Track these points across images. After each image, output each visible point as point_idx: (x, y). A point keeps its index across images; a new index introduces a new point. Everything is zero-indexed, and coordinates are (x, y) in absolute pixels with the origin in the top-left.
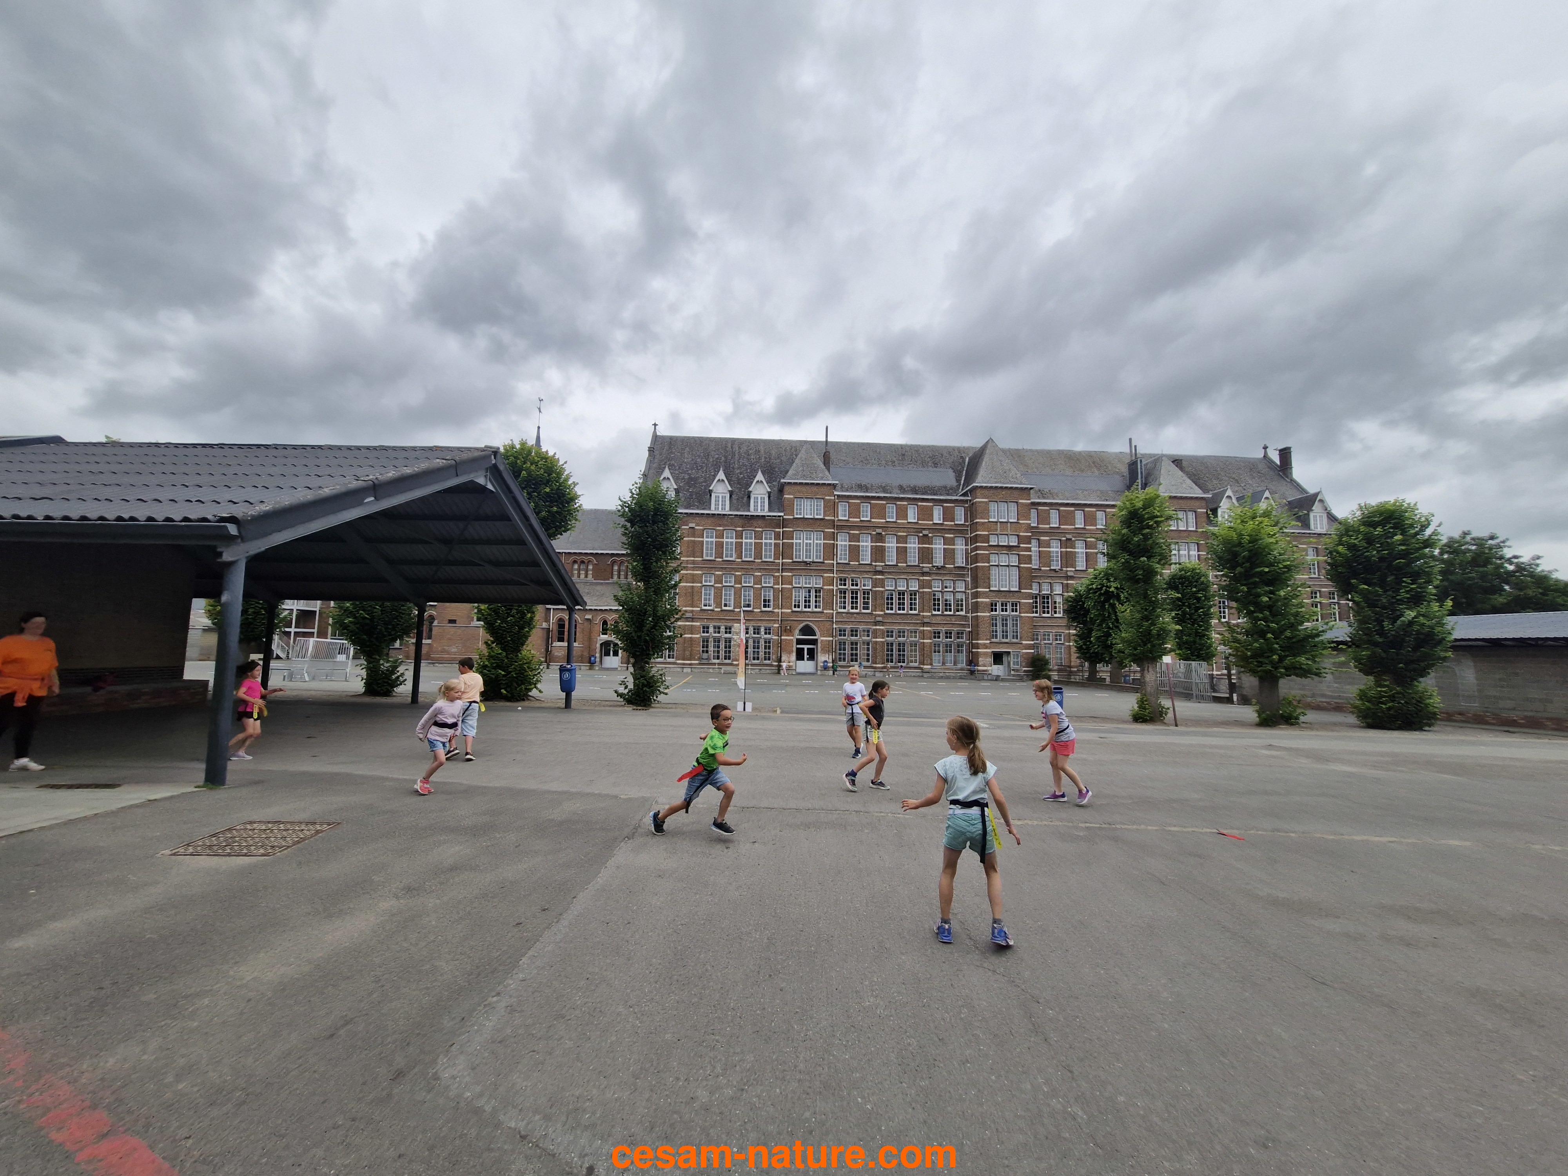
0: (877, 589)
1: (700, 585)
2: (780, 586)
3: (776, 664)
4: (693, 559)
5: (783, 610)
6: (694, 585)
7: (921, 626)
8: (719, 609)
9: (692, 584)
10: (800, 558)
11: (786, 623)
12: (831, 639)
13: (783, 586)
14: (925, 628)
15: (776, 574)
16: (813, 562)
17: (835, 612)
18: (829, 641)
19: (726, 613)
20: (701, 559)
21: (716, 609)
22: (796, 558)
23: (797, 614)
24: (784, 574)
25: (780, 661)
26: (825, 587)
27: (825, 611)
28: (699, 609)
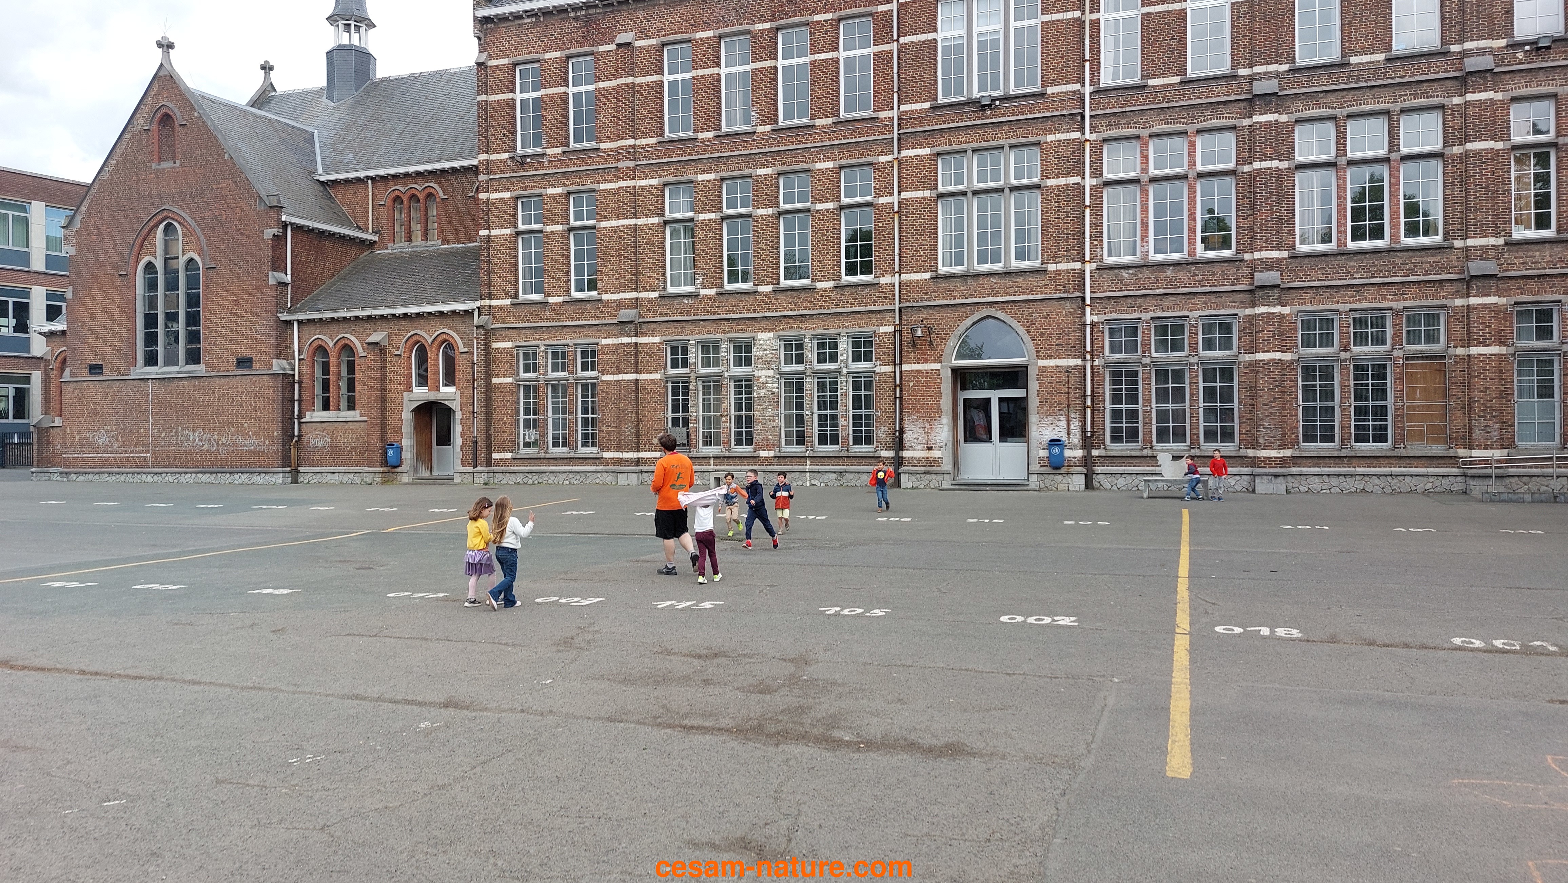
0: (1257, 165)
1: (655, 220)
2: (895, 199)
3: (891, 454)
4: (631, 142)
5: (905, 277)
6: (641, 221)
7: (1456, 294)
8: (713, 291)
9: (632, 221)
10: (959, 92)
11: (915, 317)
12: (1078, 362)
13: (904, 195)
14: (1474, 301)
15: (883, 159)
16: (1005, 99)
17: (1088, 267)
18: (1068, 370)
19: (732, 300)
20: (654, 140)
21: (703, 292)
22: (946, 94)
23: (951, 284)
24: (905, 153)
25: (899, 444)
26: (1051, 182)
27: (1052, 267)
28: (656, 294)
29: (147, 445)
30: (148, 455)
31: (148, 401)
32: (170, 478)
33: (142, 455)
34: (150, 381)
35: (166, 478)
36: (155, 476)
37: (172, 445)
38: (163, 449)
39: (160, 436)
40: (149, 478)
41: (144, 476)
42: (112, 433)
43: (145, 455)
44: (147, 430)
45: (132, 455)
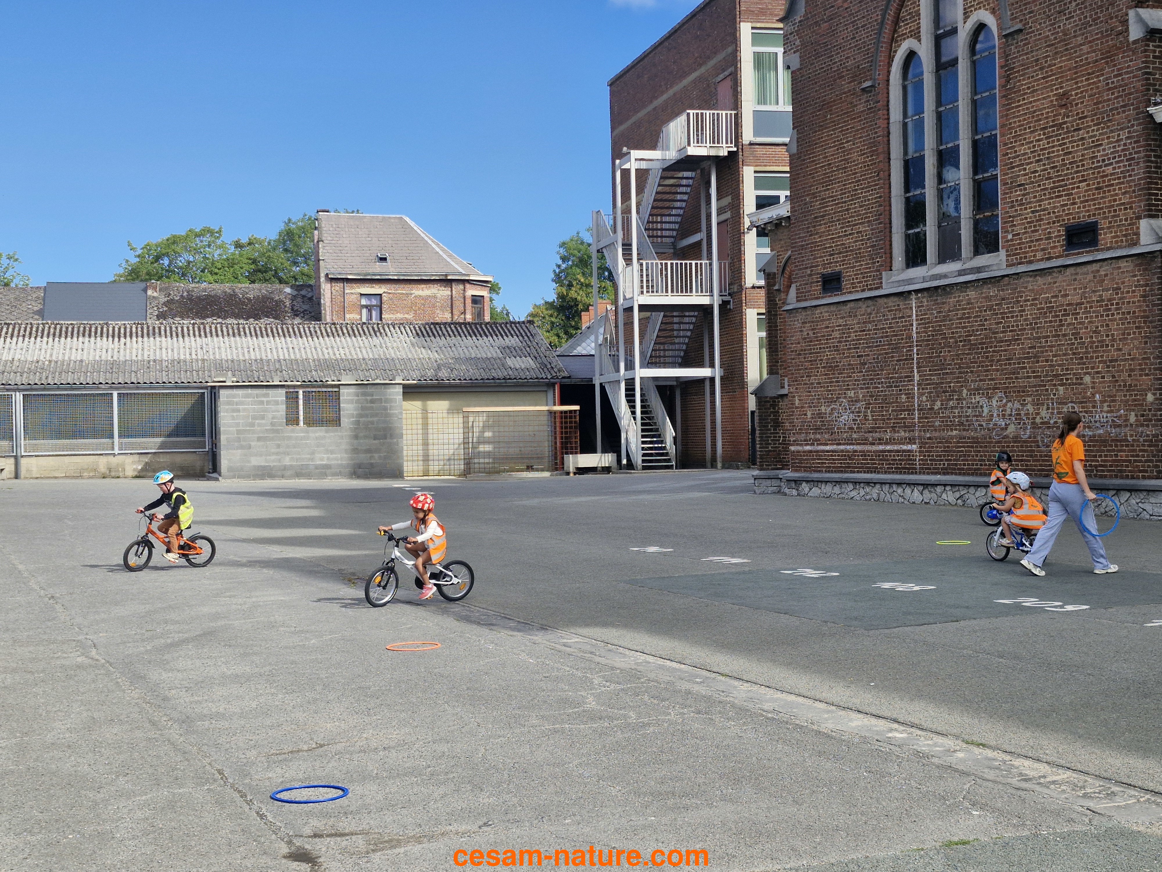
29: (910, 428)
30: (914, 447)
31: (910, 337)
32: (950, 496)
33: (905, 447)
34: (913, 296)
35: (944, 496)
36: (926, 492)
37: (951, 427)
38: (937, 434)
39: (932, 409)
40: (916, 495)
41: (908, 491)
42: (858, 405)
43: (909, 447)
44: (910, 396)
45: (888, 448)
